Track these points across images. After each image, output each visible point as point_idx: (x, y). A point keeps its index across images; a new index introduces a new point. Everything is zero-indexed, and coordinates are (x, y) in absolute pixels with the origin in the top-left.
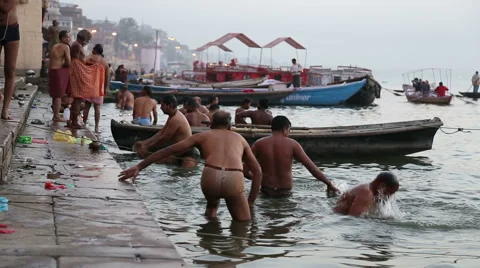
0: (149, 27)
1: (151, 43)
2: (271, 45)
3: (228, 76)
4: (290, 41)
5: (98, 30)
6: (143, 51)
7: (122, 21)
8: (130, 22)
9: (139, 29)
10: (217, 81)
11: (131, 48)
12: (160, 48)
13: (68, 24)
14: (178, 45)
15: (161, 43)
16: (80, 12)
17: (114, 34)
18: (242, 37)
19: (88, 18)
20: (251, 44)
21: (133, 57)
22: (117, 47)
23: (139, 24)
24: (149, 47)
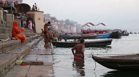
0: (73, 21)
1: (73, 25)
2: (98, 25)
3: (88, 33)
4: (102, 24)
5: (60, 23)
6: (71, 27)
7: (66, 20)
8: (68, 20)
9: (70, 22)
10: (85, 34)
11: (68, 27)
12: (76, 26)
13: (53, 22)
14: (80, 25)
15: (76, 25)
16: (56, 18)
17: (64, 23)
18: (91, 23)
19: (58, 20)
20: (93, 25)
21: (69, 29)
22: (65, 26)
23: (70, 20)
24: (73, 26)
